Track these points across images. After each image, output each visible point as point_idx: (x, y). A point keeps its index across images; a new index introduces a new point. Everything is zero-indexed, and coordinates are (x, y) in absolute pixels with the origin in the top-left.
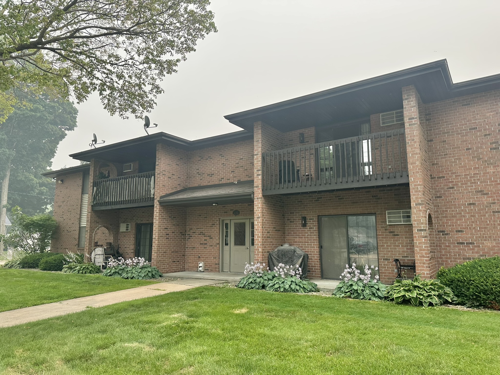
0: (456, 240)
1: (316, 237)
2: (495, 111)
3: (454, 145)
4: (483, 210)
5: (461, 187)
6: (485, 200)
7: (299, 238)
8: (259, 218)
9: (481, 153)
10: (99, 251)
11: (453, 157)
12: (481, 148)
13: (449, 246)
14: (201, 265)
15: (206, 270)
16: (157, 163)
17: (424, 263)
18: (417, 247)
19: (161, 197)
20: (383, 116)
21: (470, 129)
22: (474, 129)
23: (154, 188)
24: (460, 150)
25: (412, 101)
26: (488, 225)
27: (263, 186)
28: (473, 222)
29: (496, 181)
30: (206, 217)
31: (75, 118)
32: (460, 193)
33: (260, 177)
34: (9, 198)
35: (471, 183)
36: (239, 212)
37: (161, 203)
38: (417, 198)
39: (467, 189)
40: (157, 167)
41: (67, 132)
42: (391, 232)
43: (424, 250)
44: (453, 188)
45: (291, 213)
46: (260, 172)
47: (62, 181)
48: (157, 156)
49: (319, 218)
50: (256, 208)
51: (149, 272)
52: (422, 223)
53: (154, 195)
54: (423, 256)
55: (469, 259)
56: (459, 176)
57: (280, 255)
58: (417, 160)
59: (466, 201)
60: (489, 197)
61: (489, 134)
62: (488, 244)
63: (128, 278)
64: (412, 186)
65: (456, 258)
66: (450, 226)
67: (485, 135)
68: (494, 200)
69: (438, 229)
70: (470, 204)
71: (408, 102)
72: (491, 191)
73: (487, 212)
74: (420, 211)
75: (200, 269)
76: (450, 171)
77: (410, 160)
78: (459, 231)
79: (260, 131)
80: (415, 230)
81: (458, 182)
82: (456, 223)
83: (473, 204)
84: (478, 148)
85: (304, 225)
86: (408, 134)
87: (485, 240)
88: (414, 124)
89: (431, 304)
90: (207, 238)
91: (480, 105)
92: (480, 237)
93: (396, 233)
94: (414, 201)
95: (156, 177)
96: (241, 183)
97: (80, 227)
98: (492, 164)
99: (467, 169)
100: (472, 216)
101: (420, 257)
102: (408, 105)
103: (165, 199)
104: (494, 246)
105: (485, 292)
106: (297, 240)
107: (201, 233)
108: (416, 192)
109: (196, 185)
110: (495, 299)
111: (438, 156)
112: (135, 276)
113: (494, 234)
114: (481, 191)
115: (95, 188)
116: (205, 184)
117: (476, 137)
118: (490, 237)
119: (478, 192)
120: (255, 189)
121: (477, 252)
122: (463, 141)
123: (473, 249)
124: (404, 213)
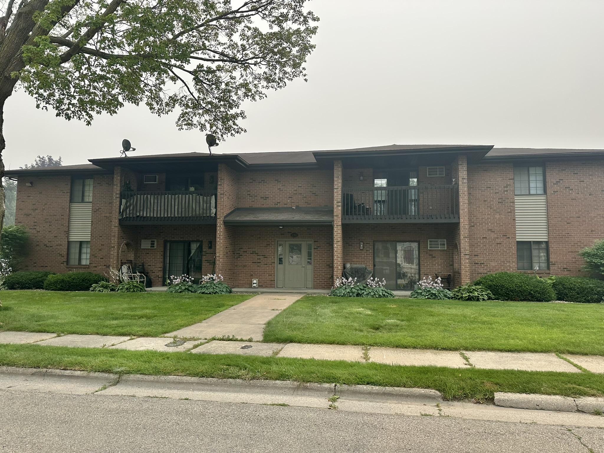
0: (474, 262)
1: (371, 258)
2: (502, 177)
3: (476, 197)
4: (490, 242)
5: (479, 226)
6: (493, 235)
7: (356, 258)
8: (338, 242)
9: (493, 205)
11: (475, 205)
12: (493, 201)
14: (255, 282)
15: (260, 286)
19: (225, 217)
20: (429, 169)
21: (487, 187)
22: (489, 187)
23: (216, 207)
24: (480, 201)
25: (465, 167)
26: (493, 252)
27: (343, 215)
28: (485, 250)
29: (500, 224)
30: (260, 238)
32: (478, 230)
33: (340, 208)
35: (485, 224)
36: (297, 235)
37: (226, 223)
38: (464, 233)
39: (483, 228)
40: (219, 187)
42: (430, 255)
43: (467, 267)
44: (474, 226)
45: (349, 238)
46: (340, 204)
47: (31, 183)
49: (373, 243)
50: (335, 234)
52: (467, 250)
54: (467, 272)
55: (481, 274)
56: (478, 218)
57: (354, 272)
58: (466, 208)
59: (481, 236)
60: (495, 234)
61: (498, 193)
62: (493, 264)
64: (461, 225)
67: (496, 193)
68: (498, 236)
70: (484, 238)
72: (497, 230)
73: (493, 244)
75: (255, 285)
76: (473, 214)
78: (476, 255)
79: (340, 169)
80: (462, 255)
81: (477, 222)
82: (474, 250)
83: (486, 238)
84: (491, 201)
86: (461, 189)
87: (491, 262)
90: (261, 257)
91: (493, 172)
92: (488, 260)
94: (463, 235)
96: (316, 211)
97: (69, 242)
98: (498, 212)
99: (483, 214)
100: (484, 246)
104: (496, 266)
105: (512, 291)
106: (355, 260)
107: (254, 253)
108: (464, 229)
109: (247, 206)
110: (517, 295)
113: (496, 258)
114: (491, 230)
115: (124, 201)
116: (258, 206)
117: (490, 193)
118: (494, 260)
119: (489, 230)
120: (335, 218)
121: (486, 270)
122: (482, 195)
123: (484, 267)
124: (441, 241)
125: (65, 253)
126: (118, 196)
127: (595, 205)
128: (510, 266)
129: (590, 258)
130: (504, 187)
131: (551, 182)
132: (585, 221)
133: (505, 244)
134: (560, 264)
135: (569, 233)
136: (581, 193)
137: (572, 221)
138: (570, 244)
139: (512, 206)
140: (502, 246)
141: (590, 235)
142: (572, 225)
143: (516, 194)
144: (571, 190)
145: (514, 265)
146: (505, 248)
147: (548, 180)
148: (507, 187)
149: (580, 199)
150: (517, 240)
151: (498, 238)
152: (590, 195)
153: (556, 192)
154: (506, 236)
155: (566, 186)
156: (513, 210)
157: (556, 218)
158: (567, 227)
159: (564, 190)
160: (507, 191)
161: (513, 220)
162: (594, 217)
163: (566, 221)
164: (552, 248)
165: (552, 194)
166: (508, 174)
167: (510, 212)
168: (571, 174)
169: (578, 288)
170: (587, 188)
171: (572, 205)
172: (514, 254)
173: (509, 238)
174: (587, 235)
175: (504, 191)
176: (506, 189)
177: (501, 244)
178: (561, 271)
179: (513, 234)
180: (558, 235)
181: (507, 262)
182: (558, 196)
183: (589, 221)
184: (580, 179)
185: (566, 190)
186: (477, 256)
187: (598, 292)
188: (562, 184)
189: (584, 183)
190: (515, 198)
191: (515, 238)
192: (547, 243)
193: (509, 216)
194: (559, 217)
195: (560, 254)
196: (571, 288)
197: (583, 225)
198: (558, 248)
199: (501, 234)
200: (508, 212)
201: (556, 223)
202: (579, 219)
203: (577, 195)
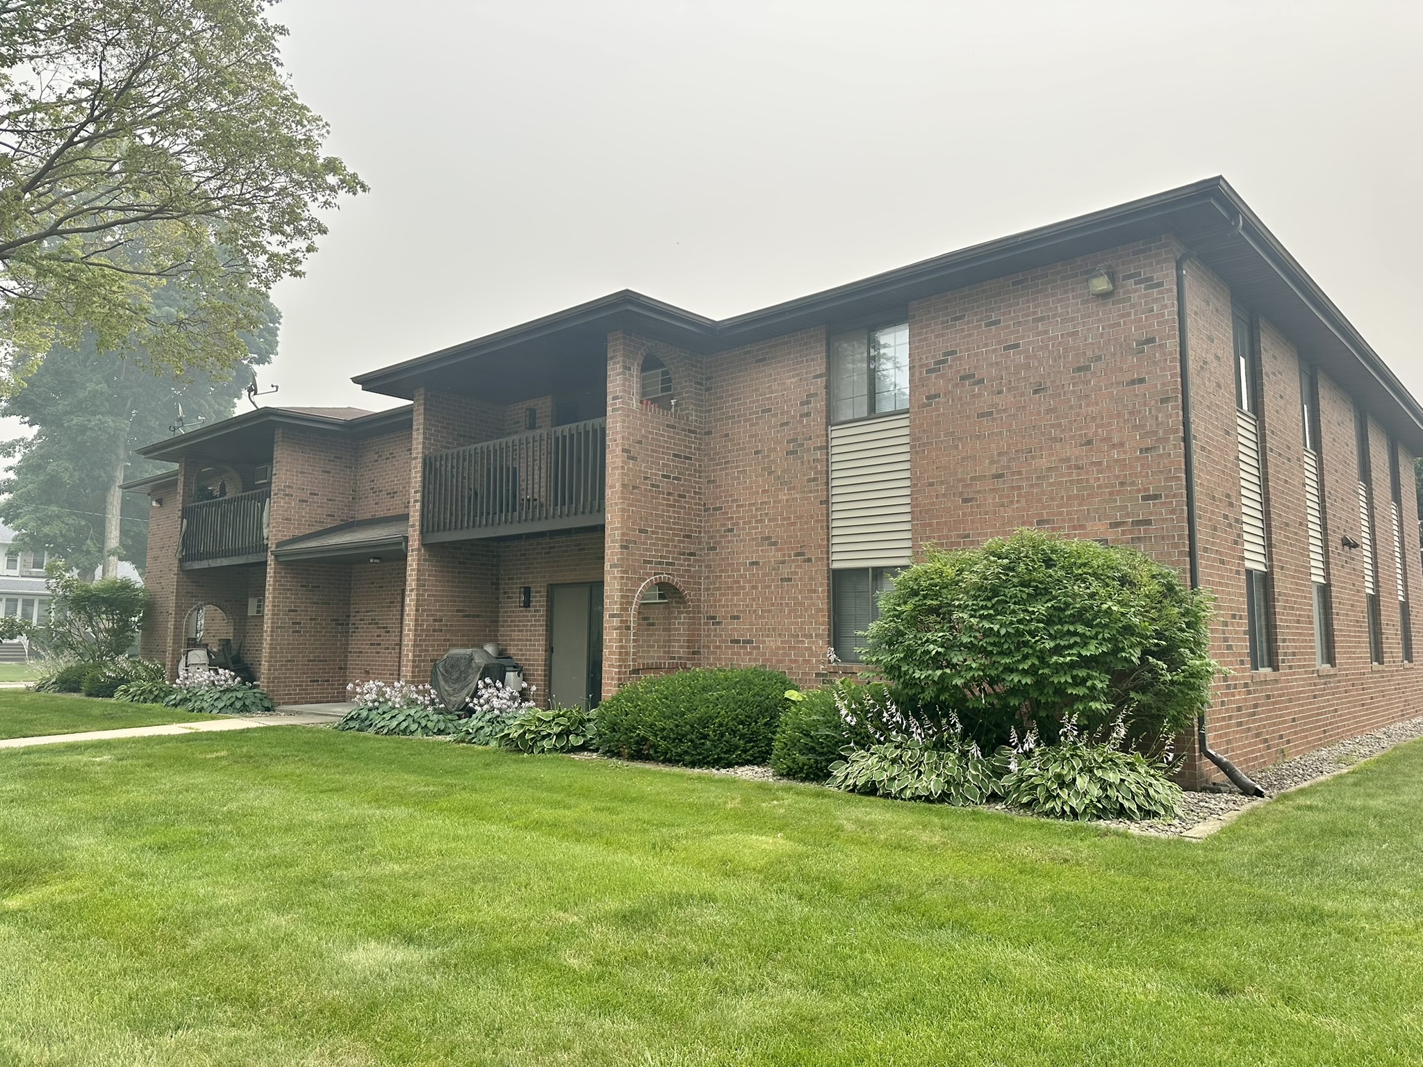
0: (730, 636)
1: (542, 630)
2: (798, 374)
3: (739, 444)
4: (767, 575)
5: (743, 529)
6: (773, 555)
7: (519, 631)
8: (412, 590)
9: (774, 461)
10: (198, 656)
11: (736, 468)
12: (775, 449)
13: (719, 647)
16: (274, 471)
19: (278, 545)
21: (762, 412)
22: (768, 411)
23: (268, 525)
24: (746, 455)
26: (773, 605)
28: (754, 599)
29: (789, 518)
30: (381, 587)
32: (741, 541)
35: (756, 522)
39: (750, 534)
41: (255, 367)
44: (732, 530)
45: (509, 579)
46: (418, 496)
48: (275, 455)
49: (552, 589)
51: (237, 698)
52: (616, 603)
53: (267, 539)
56: (742, 506)
59: (747, 558)
60: (779, 550)
61: (787, 424)
62: (772, 643)
64: (608, 532)
66: (723, 606)
68: (784, 555)
69: (707, 612)
70: (753, 563)
72: (782, 538)
73: (773, 581)
74: (615, 578)
76: (731, 495)
77: (609, 481)
78: (735, 618)
81: (739, 518)
82: (732, 600)
83: (757, 563)
84: (770, 450)
85: (527, 604)
86: (610, 428)
87: (768, 636)
88: (618, 410)
91: (779, 362)
92: (761, 629)
93: (651, 621)
95: (272, 501)
98: (786, 483)
99: (753, 493)
100: (753, 587)
101: (609, 666)
102: (613, 370)
104: (778, 648)
106: (515, 635)
107: (373, 622)
108: (612, 541)
109: (368, 516)
111: (717, 464)
112: (205, 705)
114: (769, 538)
116: (382, 514)
117: (769, 428)
118: (774, 629)
119: (765, 539)
120: (411, 531)
121: (755, 660)
122: (752, 436)
123: (751, 653)
126: (180, 513)
127: (1052, 426)
128: (810, 649)
130: (802, 404)
131: (921, 366)
132: (1019, 488)
133: (801, 579)
135: (968, 536)
137: (979, 492)
139: (818, 461)
140: (793, 586)
142: (978, 506)
143: (837, 419)
144: (978, 383)
145: (821, 647)
146: (800, 592)
148: (808, 403)
149: (1005, 410)
150: (836, 566)
151: (784, 562)
152: (1036, 392)
153: (935, 396)
154: (803, 554)
155: (962, 373)
156: (821, 472)
157: (932, 484)
158: (964, 514)
159: (957, 386)
160: (808, 414)
161: (825, 502)
162: (1049, 469)
163: (961, 494)
165: (924, 405)
166: (813, 360)
167: (815, 479)
168: (980, 326)
170: (1027, 367)
171: (978, 437)
172: (822, 610)
173: (809, 560)
175: (801, 416)
177: (790, 580)
179: (823, 546)
181: (806, 636)
182: (937, 409)
183: (1031, 485)
184: (1006, 341)
185: (963, 386)
186: (737, 618)
188: (951, 367)
189: (1020, 353)
190: (832, 435)
191: (826, 558)
193: (811, 492)
194: (942, 483)
197: (1012, 502)
199: (792, 549)
200: (809, 480)
201: (933, 504)
202: (999, 484)
203: (996, 399)
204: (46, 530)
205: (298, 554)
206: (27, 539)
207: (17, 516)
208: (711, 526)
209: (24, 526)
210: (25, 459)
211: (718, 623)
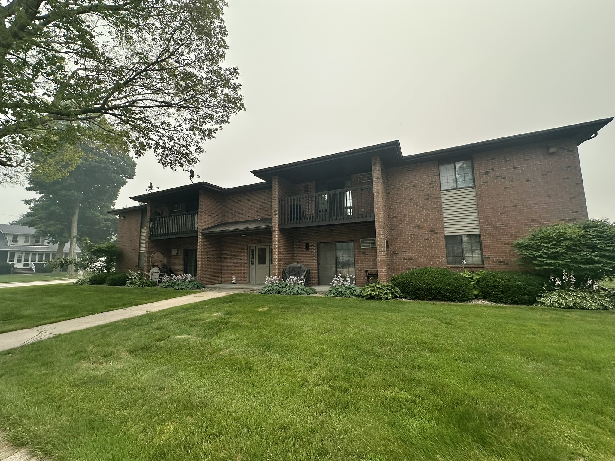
0: (403, 257)
1: (315, 258)
2: (427, 175)
3: (403, 196)
4: (418, 238)
5: (406, 223)
6: (421, 232)
8: (276, 244)
9: (419, 202)
11: (402, 204)
12: (419, 198)
13: (398, 261)
14: (234, 279)
15: (237, 282)
16: (200, 205)
17: (383, 273)
18: (379, 262)
19: (203, 230)
20: (359, 176)
21: (412, 186)
22: (415, 186)
23: (198, 223)
24: (406, 200)
25: (378, 167)
26: (421, 247)
27: (279, 222)
28: (413, 246)
29: (427, 220)
30: (237, 245)
31: (134, 169)
32: (406, 227)
33: (277, 216)
34: (78, 231)
35: (412, 221)
36: (262, 241)
37: (203, 234)
38: (379, 231)
39: (410, 225)
40: (199, 207)
41: (127, 180)
42: (363, 253)
43: (383, 264)
44: (401, 224)
45: (298, 241)
46: (277, 212)
47: (124, 217)
48: (200, 199)
49: (318, 244)
50: (274, 238)
51: (195, 284)
52: (383, 247)
53: (197, 228)
54: (383, 268)
55: (410, 269)
56: (405, 216)
57: (291, 270)
58: (380, 206)
59: (409, 233)
60: (423, 230)
61: (423, 190)
62: (421, 259)
63: (178, 289)
64: (377, 223)
65: (403, 269)
66: (399, 248)
67: (421, 191)
68: (425, 231)
69: (392, 250)
70: (411, 234)
71: (375, 167)
72: (424, 226)
73: (421, 239)
74: (381, 239)
75: (233, 281)
76: (400, 213)
77: (376, 206)
78: (405, 252)
79: (277, 183)
80: (378, 251)
81: (404, 220)
82: (403, 246)
83: (413, 234)
84: (416, 198)
85: (308, 249)
86: (375, 189)
87: (420, 257)
88: (379, 182)
89: (387, 298)
90: (238, 260)
91: (418, 171)
92: (416, 255)
93: (366, 254)
94: (378, 233)
95: (199, 215)
96: (262, 220)
97: (139, 252)
98: (424, 209)
99: (410, 212)
100: (412, 242)
101: (381, 268)
102: (375, 169)
103: (206, 231)
104: (425, 261)
105: (419, 289)
106: (303, 259)
107: (234, 256)
108: (379, 226)
109: (229, 221)
110: (424, 294)
111: (393, 203)
113: (424, 253)
114: (418, 226)
115: (151, 223)
116: (236, 221)
117: (416, 191)
118: (422, 255)
119: (416, 226)
120: (274, 224)
121: (415, 265)
122: (408, 194)
123: (413, 263)
124: (371, 240)
125: (137, 260)
126: (149, 220)
127: (535, 191)
128: (439, 261)
129: (521, 249)
130: (430, 184)
131: (480, 173)
132: (523, 210)
133: (433, 239)
134: (495, 258)
135: (503, 224)
136: (516, 180)
137: (507, 211)
138: (506, 235)
139: (438, 202)
140: (430, 241)
141: (530, 225)
142: (507, 215)
143: (442, 189)
144: (503, 178)
145: (444, 260)
146: (433, 243)
147: (476, 171)
148: (432, 184)
149: (515, 187)
150: (446, 234)
151: (425, 234)
152: (527, 181)
153: (486, 182)
154: (434, 231)
155: (497, 175)
156: (439, 205)
157: (487, 209)
158: (501, 218)
159: (495, 179)
160: (432, 187)
161: (440, 215)
162: (534, 204)
163: (499, 212)
164: (485, 240)
165: (482, 185)
166: (433, 171)
167: (436, 208)
168: (503, 161)
169: (503, 286)
170: (523, 174)
171: (505, 194)
172: (443, 248)
173: (437, 233)
174: (527, 225)
175: (430, 188)
176: (431, 186)
177: (429, 239)
178: (497, 264)
179: (441, 228)
180: (491, 227)
181: (437, 257)
182: (488, 186)
183: (528, 209)
184: (513, 166)
185: (498, 179)
187: (529, 291)
188: (492, 173)
189: (520, 170)
190: (442, 194)
191: (443, 232)
192: (478, 236)
193: (435, 211)
194: (491, 208)
195: (494, 247)
196: (494, 286)
197: (521, 214)
198: (492, 240)
199: (429, 229)
200: (435, 208)
201: (488, 215)
202: (515, 208)
203: (511, 183)
204: (49, 229)
205: (213, 233)
206: (41, 232)
207: (37, 224)
208: (392, 223)
209: (40, 228)
210: (35, 205)
211: (397, 254)
